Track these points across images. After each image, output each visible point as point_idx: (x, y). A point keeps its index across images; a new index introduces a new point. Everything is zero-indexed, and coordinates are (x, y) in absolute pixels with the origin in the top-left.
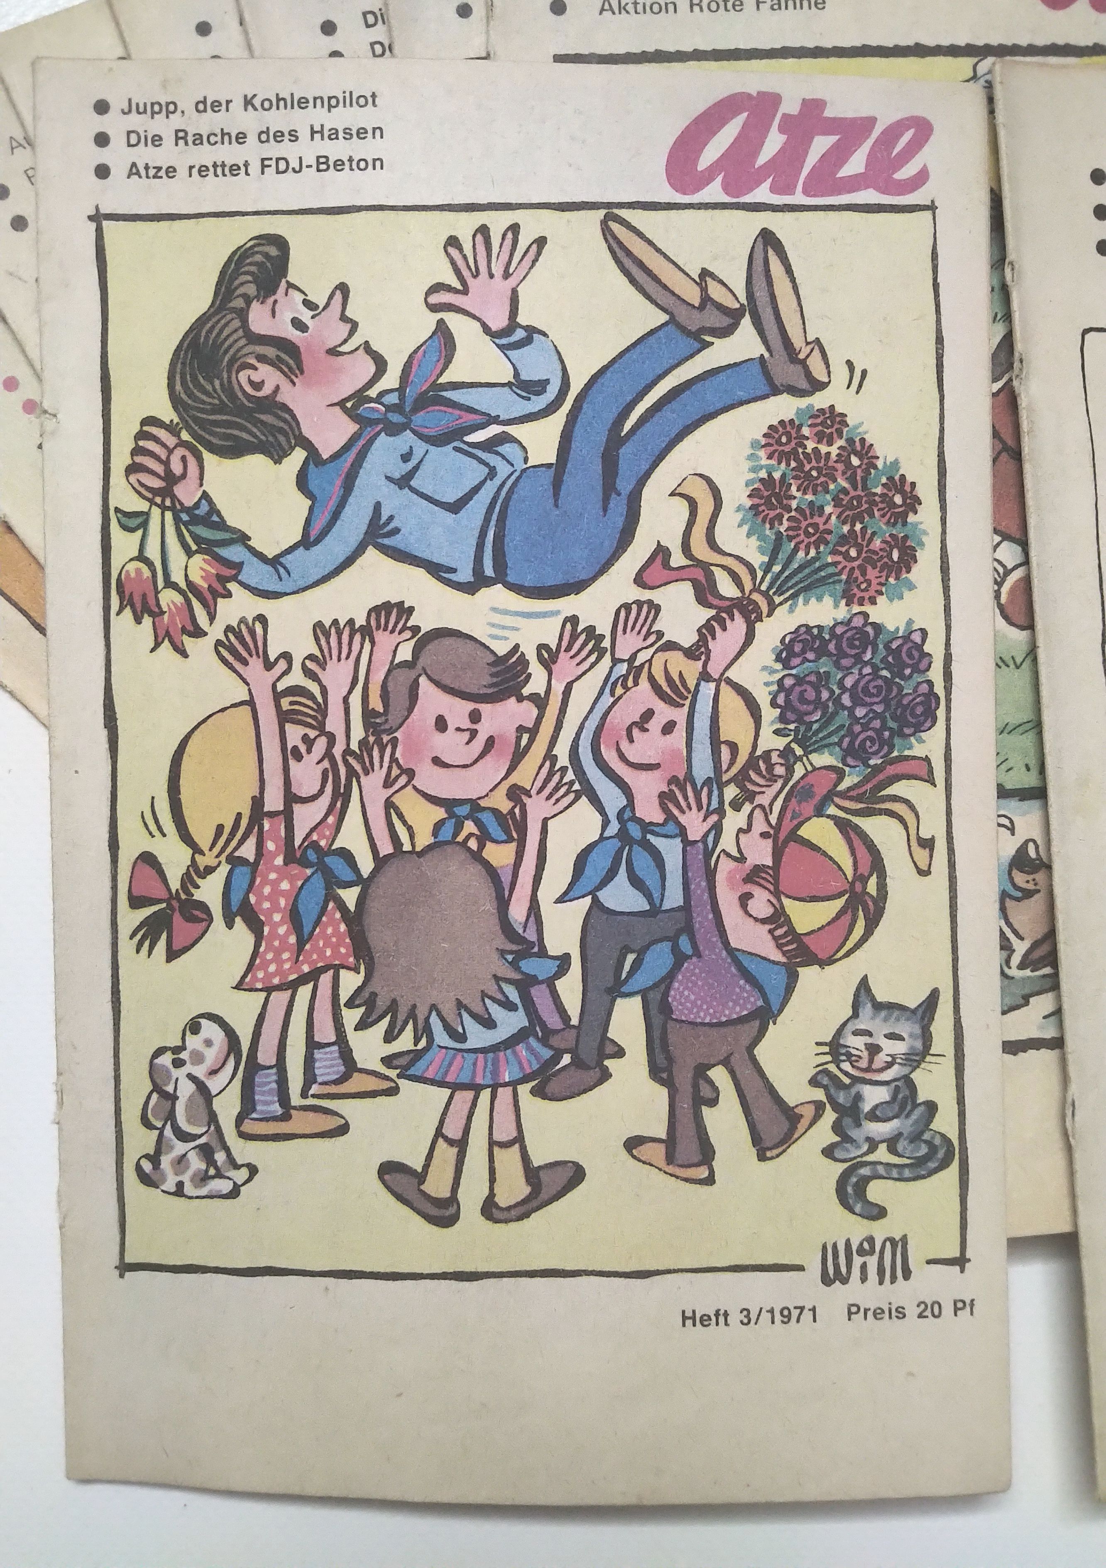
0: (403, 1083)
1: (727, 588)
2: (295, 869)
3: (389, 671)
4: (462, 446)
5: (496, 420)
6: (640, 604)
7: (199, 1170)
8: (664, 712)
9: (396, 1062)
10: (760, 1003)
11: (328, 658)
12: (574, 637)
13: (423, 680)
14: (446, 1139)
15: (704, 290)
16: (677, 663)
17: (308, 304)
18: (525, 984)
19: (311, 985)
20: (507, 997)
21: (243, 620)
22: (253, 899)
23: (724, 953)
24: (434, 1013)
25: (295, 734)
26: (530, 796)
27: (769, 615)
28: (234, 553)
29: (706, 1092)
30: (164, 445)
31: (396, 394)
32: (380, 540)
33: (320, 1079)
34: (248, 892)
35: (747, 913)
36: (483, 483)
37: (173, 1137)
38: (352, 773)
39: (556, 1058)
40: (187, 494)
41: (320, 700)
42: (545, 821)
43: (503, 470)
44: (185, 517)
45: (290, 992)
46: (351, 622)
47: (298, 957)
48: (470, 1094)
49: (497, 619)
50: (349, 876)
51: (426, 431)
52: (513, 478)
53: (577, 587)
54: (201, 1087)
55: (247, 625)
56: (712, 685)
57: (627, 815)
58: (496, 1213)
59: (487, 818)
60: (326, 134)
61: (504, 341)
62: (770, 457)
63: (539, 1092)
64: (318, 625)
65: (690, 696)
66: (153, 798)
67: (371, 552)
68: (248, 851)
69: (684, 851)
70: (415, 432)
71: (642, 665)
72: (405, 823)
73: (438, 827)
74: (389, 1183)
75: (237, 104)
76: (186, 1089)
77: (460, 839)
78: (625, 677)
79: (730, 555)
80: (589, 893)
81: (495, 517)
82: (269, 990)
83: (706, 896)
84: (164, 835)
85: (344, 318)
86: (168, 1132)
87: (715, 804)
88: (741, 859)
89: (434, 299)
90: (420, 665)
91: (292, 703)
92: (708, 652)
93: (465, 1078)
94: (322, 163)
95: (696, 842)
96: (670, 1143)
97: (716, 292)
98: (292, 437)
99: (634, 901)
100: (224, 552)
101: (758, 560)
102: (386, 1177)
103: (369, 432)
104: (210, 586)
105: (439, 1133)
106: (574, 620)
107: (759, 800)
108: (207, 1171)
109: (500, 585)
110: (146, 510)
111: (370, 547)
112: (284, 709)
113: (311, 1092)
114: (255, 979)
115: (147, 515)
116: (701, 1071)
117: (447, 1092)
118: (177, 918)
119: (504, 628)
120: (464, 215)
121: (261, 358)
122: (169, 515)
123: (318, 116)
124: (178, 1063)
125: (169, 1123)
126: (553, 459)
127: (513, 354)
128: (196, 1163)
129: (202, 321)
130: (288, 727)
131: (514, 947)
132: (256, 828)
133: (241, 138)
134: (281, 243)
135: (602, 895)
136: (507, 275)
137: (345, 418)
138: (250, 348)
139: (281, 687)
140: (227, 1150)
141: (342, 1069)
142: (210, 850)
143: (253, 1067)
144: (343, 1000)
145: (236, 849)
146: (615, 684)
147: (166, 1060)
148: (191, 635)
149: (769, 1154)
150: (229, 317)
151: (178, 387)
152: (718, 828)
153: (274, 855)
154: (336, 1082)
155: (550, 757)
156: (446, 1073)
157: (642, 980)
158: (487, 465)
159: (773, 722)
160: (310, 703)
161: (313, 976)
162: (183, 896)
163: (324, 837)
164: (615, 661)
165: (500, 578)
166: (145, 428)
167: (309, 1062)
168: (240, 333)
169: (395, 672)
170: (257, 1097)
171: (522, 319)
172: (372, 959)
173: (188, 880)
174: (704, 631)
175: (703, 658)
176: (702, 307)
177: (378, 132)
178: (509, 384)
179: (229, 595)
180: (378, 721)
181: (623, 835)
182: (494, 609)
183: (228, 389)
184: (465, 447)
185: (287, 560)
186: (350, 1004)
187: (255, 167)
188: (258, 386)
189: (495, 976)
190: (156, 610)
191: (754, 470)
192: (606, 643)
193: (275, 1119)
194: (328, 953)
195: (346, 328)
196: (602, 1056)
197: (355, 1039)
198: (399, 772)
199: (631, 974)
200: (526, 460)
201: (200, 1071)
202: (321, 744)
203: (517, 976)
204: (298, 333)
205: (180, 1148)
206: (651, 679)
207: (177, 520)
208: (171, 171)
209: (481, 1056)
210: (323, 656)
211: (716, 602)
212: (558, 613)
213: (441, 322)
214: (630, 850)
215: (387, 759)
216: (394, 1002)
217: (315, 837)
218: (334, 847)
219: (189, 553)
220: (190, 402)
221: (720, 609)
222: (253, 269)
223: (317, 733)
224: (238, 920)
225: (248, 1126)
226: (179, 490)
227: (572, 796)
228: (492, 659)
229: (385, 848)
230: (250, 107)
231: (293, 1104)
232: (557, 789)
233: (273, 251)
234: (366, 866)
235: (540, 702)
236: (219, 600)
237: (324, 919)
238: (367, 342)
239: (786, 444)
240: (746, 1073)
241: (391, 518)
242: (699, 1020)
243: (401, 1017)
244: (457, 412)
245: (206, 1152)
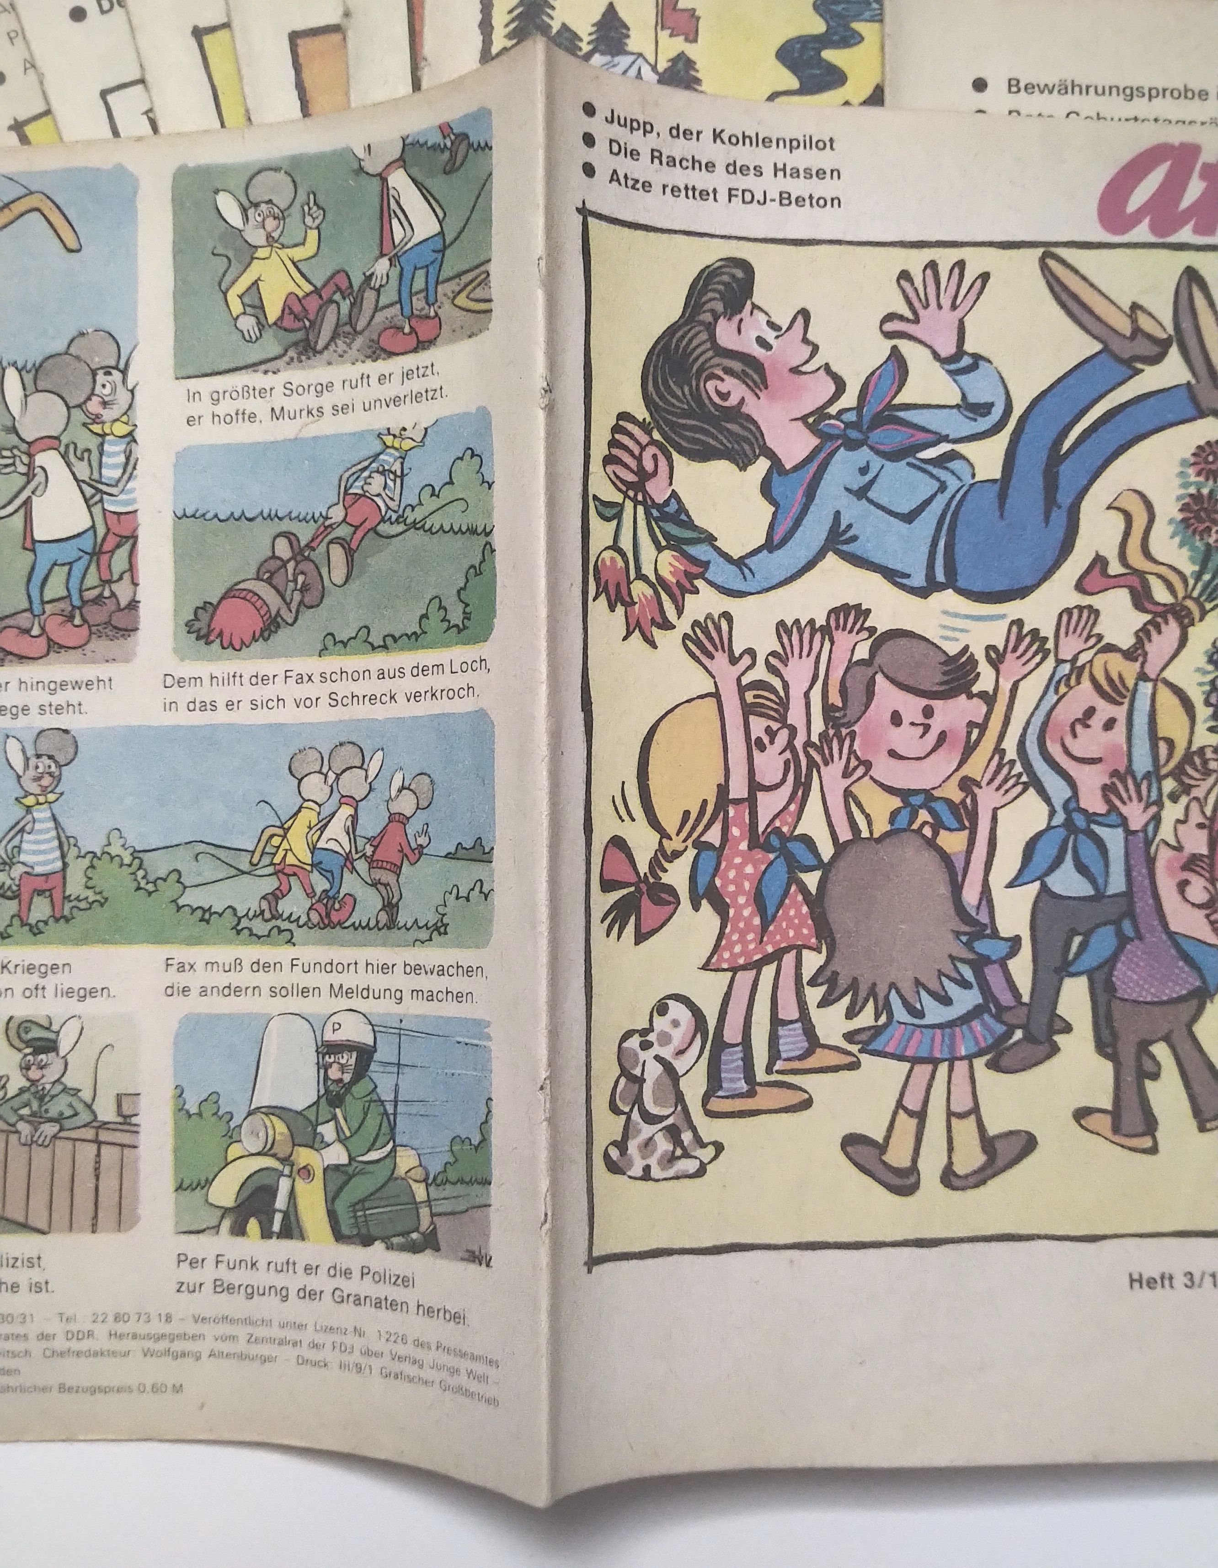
0: (864, 1058)
1: (1161, 595)
2: (759, 854)
3: (848, 669)
4: (914, 461)
5: (946, 439)
6: (1080, 608)
7: (666, 1151)
8: (1105, 710)
9: (858, 1038)
10: (1198, 983)
11: (790, 655)
12: (1020, 638)
13: (879, 678)
14: (906, 1110)
15: (1134, 321)
16: (1117, 664)
17: (771, 325)
18: (979, 964)
19: (774, 966)
20: (962, 976)
21: (709, 616)
22: (718, 882)
23: (1164, 937)
24: (893, 991)
25: (758, 726)
26: (981, 787)
27: (1201, 620)
28: (701, 551)
29: (1148, 1065)
30: (638, 442)
31: (855, 412)
32: (840, 547)
33: (784, 1055)
34: (714, 876)
35: (1184, 898)
36: (935, 494)
37: (640, 1120)
38: (812, 764)
39: (1009, 1034)
40: (658, 491)
41: (782, 694)
42: (995, 810)
43: (953, 484)
44: (655, 513)
45: (754, 971)
46: (812, 622)
47: (762, 938)
48: (929, 1068)
49: (949, 621)
50: (811, 861)
51: (882, 448)
52: (962, 492)
53: (1023, 592)
54: (668, 1068)
55: (713, 622)
56: (1150, 685)
57: (1072, 805)
58: (956, 1182)
59: (939, 807)
60: (788, 172)
61: (953, 367)
62: (1199, 474)
63: (994, 1065)
64: (781, 624)
65: (1129, 695)
66: (623, 783)
67: (831, 557)
68: (713, 836)
69: (1126, 840)
70: (872, 448)
71: (1084, 666)
72: (863, 811)
73: (894, 815)
74: (853, 1156)
75: (707, 136)
76: (654, 1071)
77: (915, 826)
78: (1068, 677)
79: (1163, 564)
80: (1038, 879)
81: (945, 527)
82: (734, 970)
83: (1147, 882)
84: (633, 820)
85: (805, 340)
86: (636, 1116)
87: (1154, 796)
88: (1179, 848)
89: (889, 327)
90: (876, 664)
91: (755, 697)
92: (1145, 654)
93: (924, 1054)
94: (785, 198)
95: (1137, 831)
96: (1116, 1114)
97: (1145, 323)
98: (756, 446)
99: (1080, 887)
100: (692, 550)
101: (1189, 569)
102: (849, 1149)
103: (829, 447)
104: (678, 582)
105: (900, 1105)
106: (1019, 623)
107: (1195, 793)
108: (673, 1152)
109: (950, 590)
110: (621, 501)
111: (830, 553)
112: (749, 701)
113: (776, 1068)
114: (721, 959)
115: (622, 506)
116: (1144, 1047)
117: (907, 1065)
118: (645, 902)
119: (954, 629)
120: (914, 252)
121: (729, 371)
122: (640, 509)
123: (782, 156)
124: (646, 1046)
125: (636, 1107)
126: (998, 475)
127: (961, 378)
128: (663, 1145)
129: (672, 330)
130: (752, 718)
131: (967, 929)
132: (722, 814)
133: (710, 166)
134: (747, 267)
135: (1049, 880)
136: (954, 307)
137: (806, 432)
138: (717, 360)
139: (745, 681)
140: (694, 1130)
141: (806, 1045)
142: (678, 835)
143: (720, 1045)
144: (806, 978)
145: (702, 834)
146: (1059, 682)
147: (634, 1043)
148: (660, 627)
149: (1208, 1126)
150: (697, 329)
151: (651, 388)
152: (1157, 819)
153: (739, 840)
154: (800, 1058)
155: (999, 750)
156: (906, 1047)
157: (1089, 960)
158: (938, 479)
159: (1205, 721)
160: (773, 697)
161: (777, 956)
162: (652, 880)
163: (787, 823)
164: (1059, 662)
165: (951, 583)
166: (621, 423)
167: (773, 1040)
168: (708, 345)
169: (852, 671)
170: (723, 1075)
171: (969, 347)
172: (833, 939)
173: (656, 865)
174: (1141, 634)
175: (1141, 659)
176: (1133, 337)
177: (835, 174)
178: (957, 406)
179: (697, 592)
180: (837, 714)
181: (1069, 824)
182: (945, 613)
183: (697, 396)
184: (918, 463)
185: (751, 562)
186: (813, 983)
187: (723, 195)
188: (725, 396)
189: (950, 956)
190: (628, 599)
191: (1185, 485)
192: (1050, 645)
193: (741, 1095)
194: (791, 933)
195: (807, 350)
196: (1052, 1031)
197: (817, 1016)
198: (856, 763)
199: (1079, 954)
200: (973, 476)
201: (667, 1053)
202: (782, 737)
203: (971, 956)
204: (763, 351)
205: (647, 1130)
206: (1093, 679)
207: (648, 514)
208: (647, 186)
209: (938, 1031)
210: (786, 654)
211: (1150, 607)
212: (1003, 616)
213: (895, 348)
214: (1075, 841)
215: (845, 751)
216: (855, 980)
217: (777, 823)
218: (796, 833)
219: (660, 549)
220: (661, 404)
221: (1156, 614)
222: (721, 287)
223: (779, 725)
224: (704, 902)
225: (715, 1105)
226: (650, 486)
227: (1019, 788)
228: (943, 659)
229: (845, 835)
230: (718, 141)
231: (758, 1080)
232: (1006, 780)
233: (739, 274)
234: (826, 851)
235: (990, 699)
236: (687, 596)
237: (787, 901)
238: (827, 364)
239: (1212, 463)
240: (1185, 1047)
241: (850, 526)
242: (1141, 999)
243: (862, 994)
244: (911, 431)
245: (673, 1133)
